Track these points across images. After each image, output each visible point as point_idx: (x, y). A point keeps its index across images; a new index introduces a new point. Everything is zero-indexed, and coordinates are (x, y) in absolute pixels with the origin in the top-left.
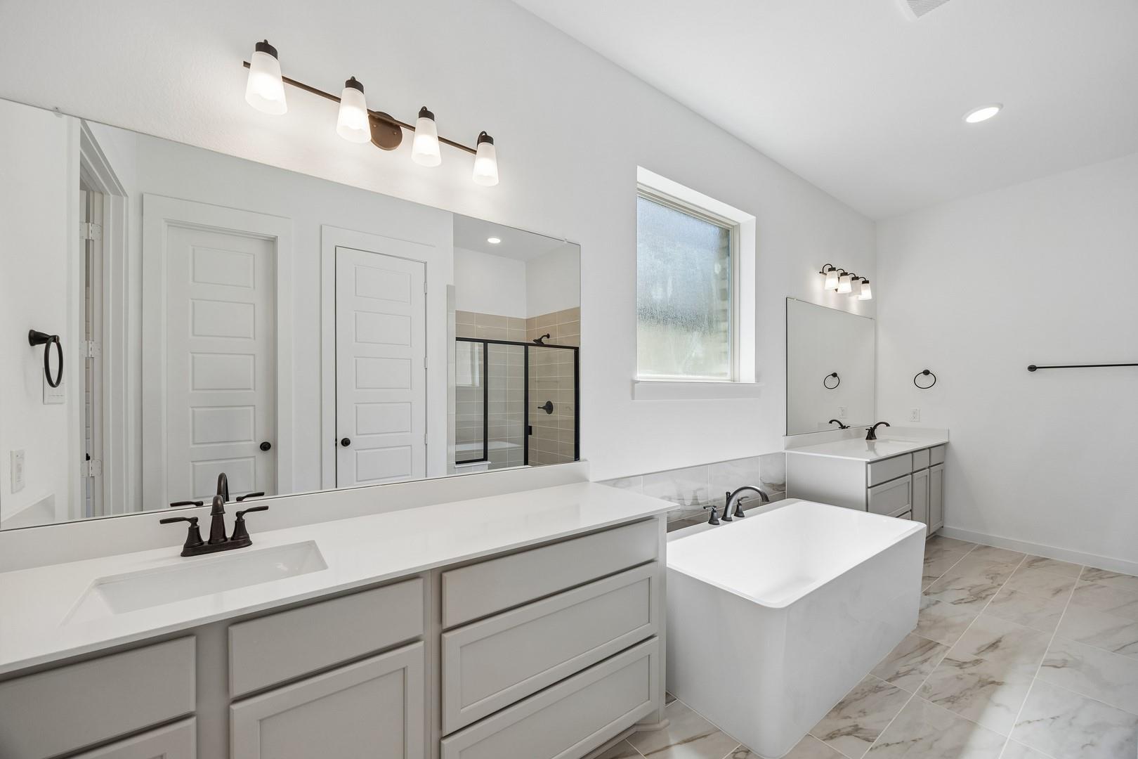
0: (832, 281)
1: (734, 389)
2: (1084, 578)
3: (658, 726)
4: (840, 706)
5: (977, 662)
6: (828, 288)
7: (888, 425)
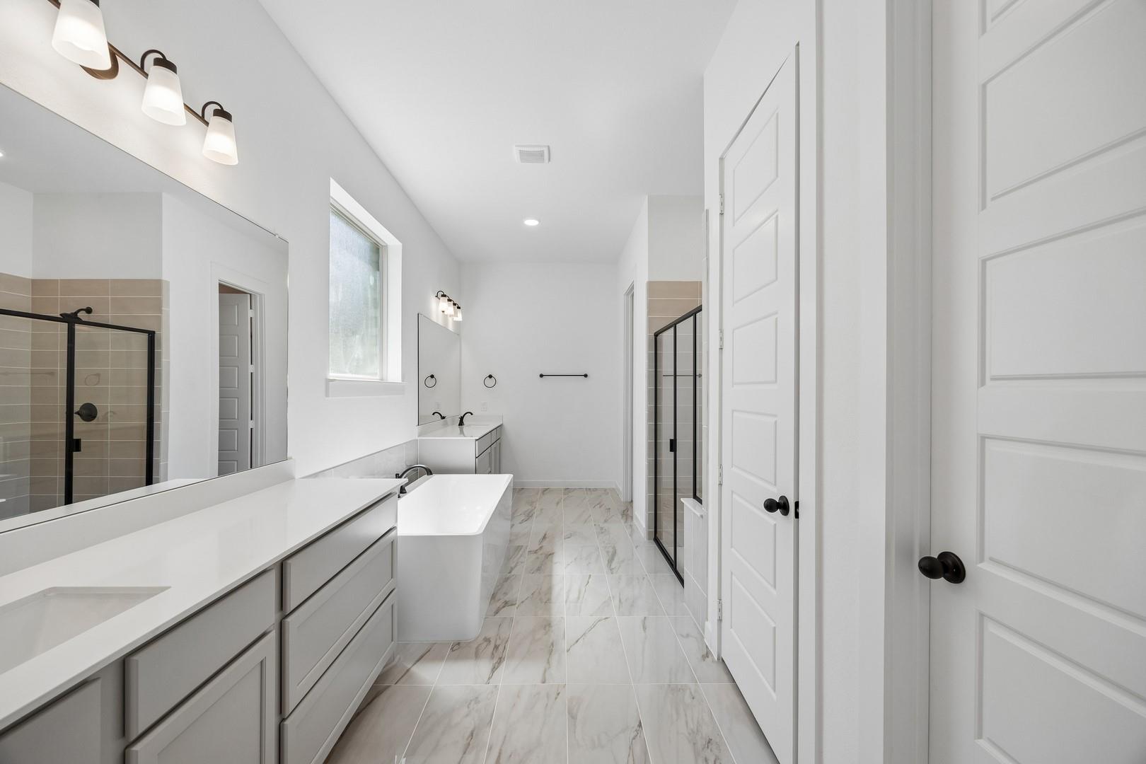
0: (444, 305)
1: (384, 388)
2: (565, 494)
3: (394, 663)
4: (493, 597)
5: (541, 547)
6: (440, 310)
7: (472, 414)
